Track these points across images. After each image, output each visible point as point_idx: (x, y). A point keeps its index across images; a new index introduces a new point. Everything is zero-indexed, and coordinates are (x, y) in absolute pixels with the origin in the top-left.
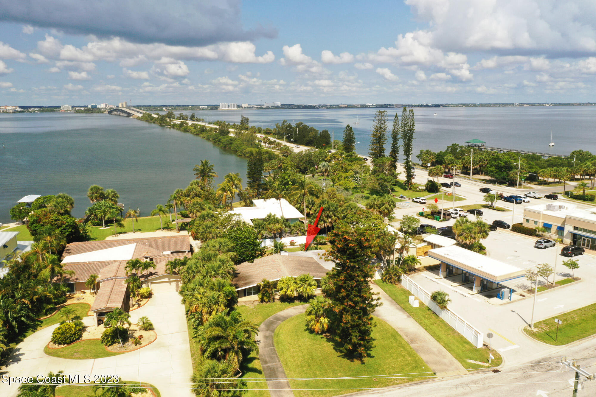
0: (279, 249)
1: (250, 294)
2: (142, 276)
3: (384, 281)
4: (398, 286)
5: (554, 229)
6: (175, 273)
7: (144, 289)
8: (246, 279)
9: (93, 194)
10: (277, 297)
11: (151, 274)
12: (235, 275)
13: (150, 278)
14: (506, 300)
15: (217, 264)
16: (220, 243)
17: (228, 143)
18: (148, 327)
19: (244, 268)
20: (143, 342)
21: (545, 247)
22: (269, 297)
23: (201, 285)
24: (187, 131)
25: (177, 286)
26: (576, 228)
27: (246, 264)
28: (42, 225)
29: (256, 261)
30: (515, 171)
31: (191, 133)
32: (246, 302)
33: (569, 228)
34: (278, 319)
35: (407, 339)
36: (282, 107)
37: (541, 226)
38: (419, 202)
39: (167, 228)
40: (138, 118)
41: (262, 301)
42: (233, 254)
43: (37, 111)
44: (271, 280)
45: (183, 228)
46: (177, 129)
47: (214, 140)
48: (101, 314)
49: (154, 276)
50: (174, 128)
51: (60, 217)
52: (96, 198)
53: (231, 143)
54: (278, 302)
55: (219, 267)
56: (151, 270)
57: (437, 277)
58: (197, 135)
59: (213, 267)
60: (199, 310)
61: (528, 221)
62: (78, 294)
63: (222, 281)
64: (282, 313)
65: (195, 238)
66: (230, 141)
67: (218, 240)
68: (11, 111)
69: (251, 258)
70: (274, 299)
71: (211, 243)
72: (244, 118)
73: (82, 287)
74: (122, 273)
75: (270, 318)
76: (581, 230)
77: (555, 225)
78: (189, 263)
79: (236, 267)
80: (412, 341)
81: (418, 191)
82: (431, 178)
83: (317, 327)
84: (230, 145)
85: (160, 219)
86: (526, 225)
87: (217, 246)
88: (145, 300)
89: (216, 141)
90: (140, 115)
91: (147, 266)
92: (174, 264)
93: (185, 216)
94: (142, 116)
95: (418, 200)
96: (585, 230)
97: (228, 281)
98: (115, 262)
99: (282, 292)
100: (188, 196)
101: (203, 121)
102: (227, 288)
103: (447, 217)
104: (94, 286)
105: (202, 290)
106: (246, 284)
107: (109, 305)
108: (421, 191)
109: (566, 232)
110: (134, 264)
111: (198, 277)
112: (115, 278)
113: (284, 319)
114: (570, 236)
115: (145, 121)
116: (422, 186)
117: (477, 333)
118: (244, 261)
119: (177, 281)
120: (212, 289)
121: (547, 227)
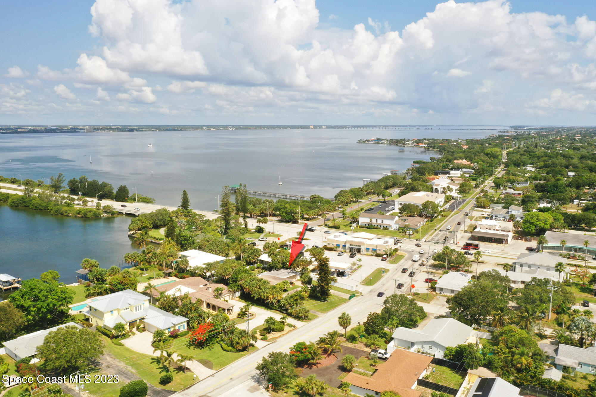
5: (341, 246)
14: (347, 277)
17: (21, 202)
26: (351, 245)
33: (348, 246)
37: (335, 246)
48: (228, 310)
61: (329, 244)
66: (22, 200)
76: (353, 245)
77: (342, 244)
82: (258, 224)
86: (328, 246)
95: (263, 240)
96: (354, 245)
108: (253, 233)
109: (347, 247)
114: (349, 249)
116: (253, 229)
117: (352, 287)
121: (338, 246)
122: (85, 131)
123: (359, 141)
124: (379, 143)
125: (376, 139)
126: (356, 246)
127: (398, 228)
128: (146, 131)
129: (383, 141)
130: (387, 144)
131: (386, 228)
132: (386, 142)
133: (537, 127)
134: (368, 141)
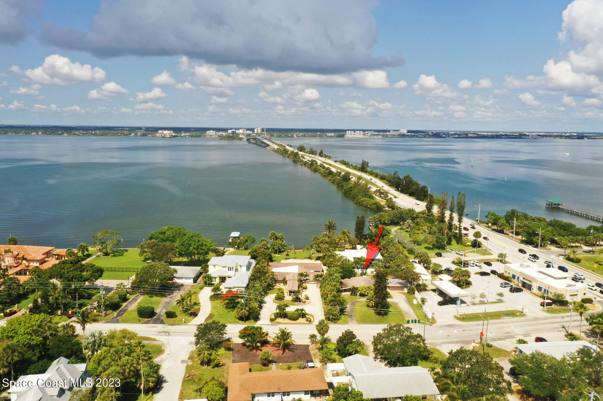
0: (362, 274)
1: (347, 291)
2: (303, 280)
3: (408, 293)
4: (413, 296)
5: (516, 278)
6: (317, 280)
7: (304, 285)
8: (346, 285)
9: (272, 236)
10: (358, 294)
11: (307, 279)
12: (341, 283)
13: (307, 281)
15: (334, 277)
16: (336, 269)
17: (348, 190)
18: (307, 298)
19: (346, 281)
20: (306, 303)
21: (505, 287)
22: (354, 293)
23: (328, 284)
24: (317, 171)
25: (317, 285)
26: (524, 278)
27: (347, 279)
28: (257, 254)
29: (351, 278)
30: (537, 237)
31: (320, 173)
32: (345, 295)
33: (521, 278)
34: (356, 302)
35: (404, 313)
36: (408, 135)
37: (511, 275)
38: (459, 254)
39: (310, 258)
40: (274, 150)
41: (351, 295)
42: (341, 274)
43: (187, 135)
44: (356, 287)
45: (318, 259)
46: (308, 167)
47: (338, 184)
48: (290, 292)
49: (308, 280)
50: (305, 165)
51: (265, 250)
52: (273, 239)
53: (351, 191)
54: (358, 296)
55: (335, 279)
56: (307, 278)
57: (434, 294)
58: (325, 176)
59: (333, 279)
60: (327, 293)
61: (506, 272)
62: (278, 285)
63: (336, 284)
64: (359, 300)
65: (325, 265)
66: (351, 186)
67: (336, 268)
68: (168, 136)
69: (349, 277)
70: (356, 295)
71: (333, 269)
72: (365, 162)
73: (280, 282)
74: (296, 278)
75: (354, 301)
78: (323, 276)
79: (342, 280)
80: (406, 314)
81: (466, 246)
82: (474, 238)
83: (370, 305)
84: (350, 192)
85: (307, 253)
87: (335, 270)
88: (305, 290)
89: (340, 186)
90: (276, 147)
91: (306, 276)
92: (317, 276)
93: (318, 252)
94: (277, 149)
95: (458, 253)
96: (527, 280)
97: (338, 284)
98: (292, 273)
99: (360, 292)
100: (322, 243)
101: (329, 158)
102: (337, 286)
103: (466, 266)
104: (285, 282)
105: (328, 286)
106: (346, 287)
107: (293, 289)
108: (468, 246)
110: (301, 275)
111: (327, 282)
112: (293, 280)
113: (359, 302)
114: (521, 282)
115: (281, 154)
118: (346, 278)
119: (317, 284)
120: (332, 286)
121: (514, 276)
122: (530, 137)
128: (598, 139)
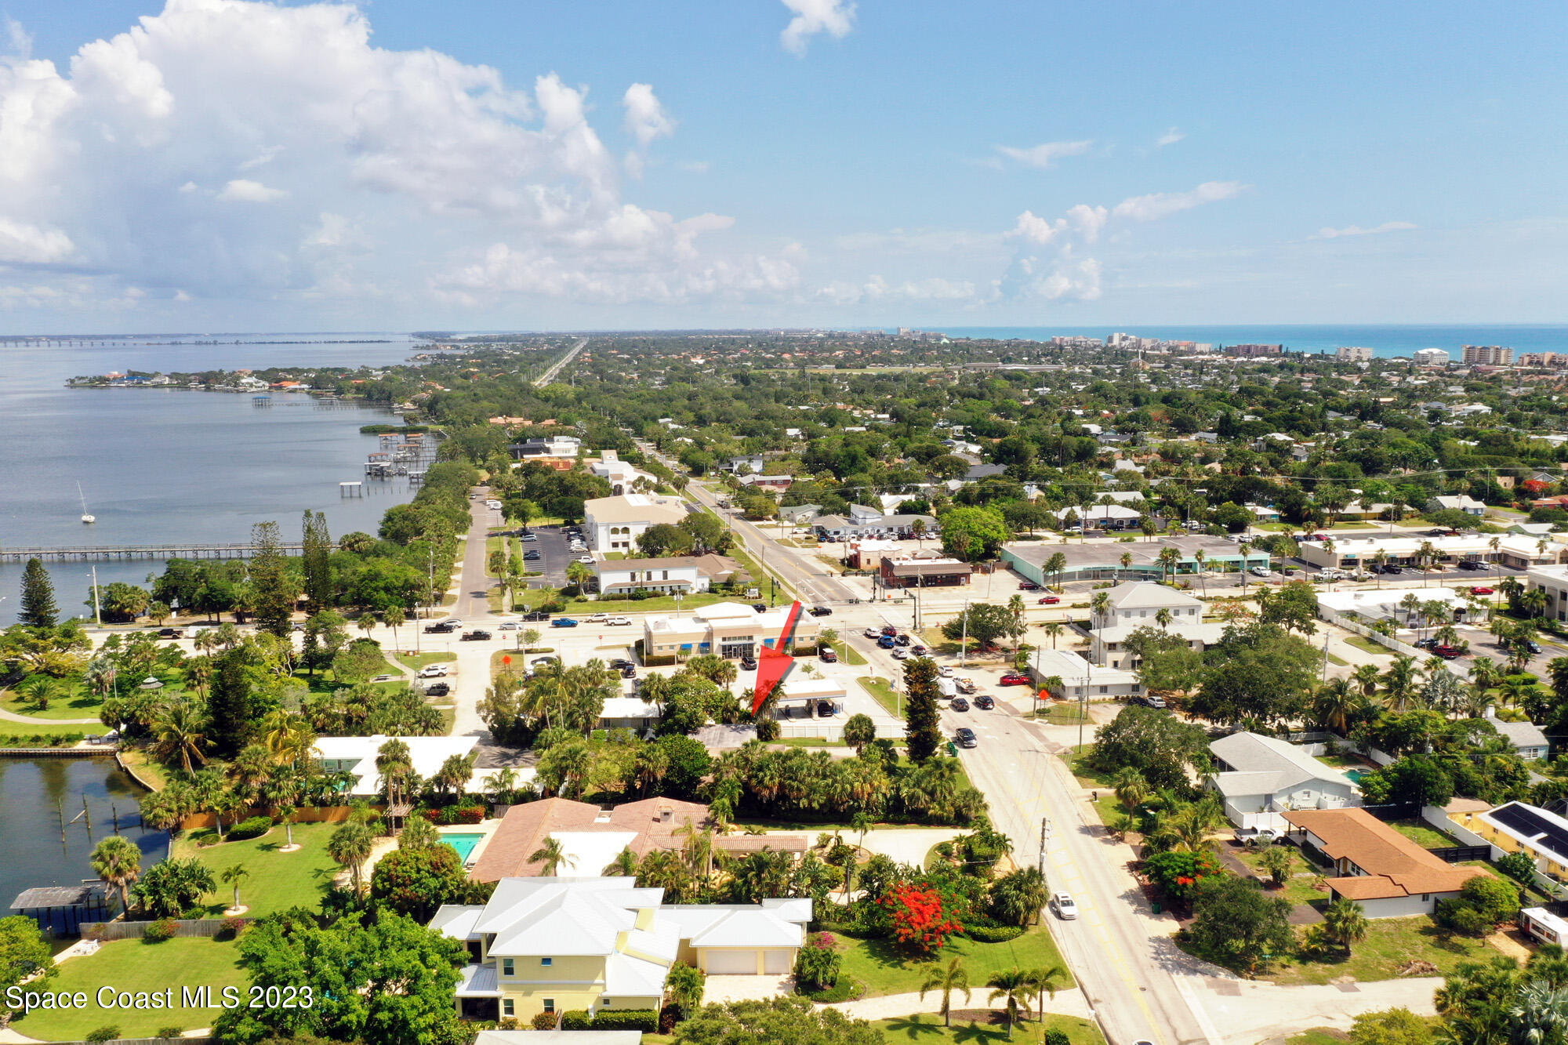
5: (695, 648)
26: (724, 639)
33: (717, 642)
37: (677, 649)
76: (729, 639)
77: (696, 643)
96: (735, 638)
109: (715, 647)
121: (686, 648)
123: (72, 381)
124: (146, 387)
125: (124, 373)
126: (740, 638)
127: (707, 586)
129: (157, 380)
130: (170, 386)
131: (678, 590)
132: (167, 381)
133: (472, 335)
134: (103, 380)
